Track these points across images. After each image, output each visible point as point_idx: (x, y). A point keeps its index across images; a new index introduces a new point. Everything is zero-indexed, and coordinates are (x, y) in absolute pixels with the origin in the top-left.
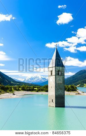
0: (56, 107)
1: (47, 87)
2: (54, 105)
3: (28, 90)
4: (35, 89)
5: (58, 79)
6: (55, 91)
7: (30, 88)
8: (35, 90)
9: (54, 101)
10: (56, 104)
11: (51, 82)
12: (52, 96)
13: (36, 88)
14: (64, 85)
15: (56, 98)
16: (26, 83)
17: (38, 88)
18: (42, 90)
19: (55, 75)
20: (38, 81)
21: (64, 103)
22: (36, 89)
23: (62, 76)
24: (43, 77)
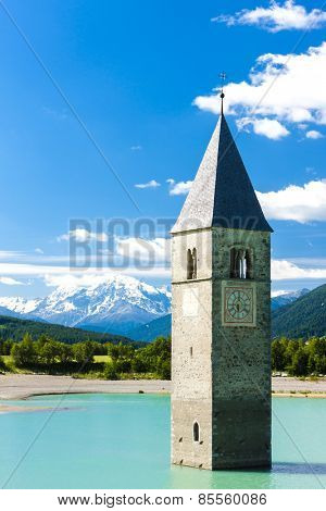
0: (214, 469)
1: (165, 349)
2: (207, 458)
3: (53, 369)
4: (98, 359)
5: (229, 300)
6: (214, 376)
7: (69, 353)
8: (100, 366)
9: (207, 433)
10: (216, 449)
11: (190, 319)
12: (192, 402)
13: (104, 353)
14: (268, 336)
15: (215, 414)
16: (50, 326)
17: (115, 354)
18: (142, 369)
19: (215, 279)
20: (122, 311)
21: (268, 446)
22: (107, 359)
23: (253, 285)
24: (150, 289)
